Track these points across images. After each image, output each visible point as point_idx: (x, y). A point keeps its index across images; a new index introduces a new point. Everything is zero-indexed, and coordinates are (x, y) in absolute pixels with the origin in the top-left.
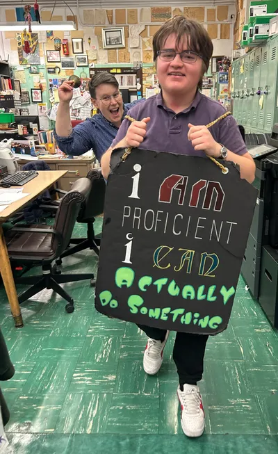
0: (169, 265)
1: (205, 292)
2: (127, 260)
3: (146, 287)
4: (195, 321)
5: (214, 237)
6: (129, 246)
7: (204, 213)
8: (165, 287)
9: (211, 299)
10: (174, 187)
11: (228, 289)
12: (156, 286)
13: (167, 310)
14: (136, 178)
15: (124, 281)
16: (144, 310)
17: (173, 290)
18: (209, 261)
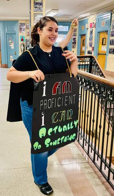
0: (58, 120)
2: (43, 125)
3: (51, 133)
4: (68, 139)
6: (43, 118)
7: (67, 95)
8: (57, 130)
9: (72, 127)
10: (57, 87)
11: (76, 121)
12: (54, 131)
13: (59, 139)
15: (43, 134)
16: (51, 144)
17: (60, 130)
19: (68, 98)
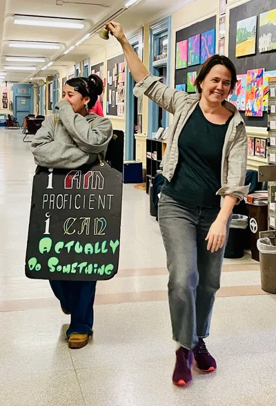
0: (75, 231)
1: (100, 247)
2: (47, 232)
3: (60, 250)
4: (95, 270)
5: (101, 206)
6: (48, 221)
7: (93, 192)
8: (73, 247)
9: (104, 251)
10: (74, 178)
11: (114, 242)
12: (67, 248)
13: (75, 265)
14: (50, 176)
15: (45, 248)
16: (59, 268)
17: (78, 249)
18: (100, 223)
19: (94, 198)
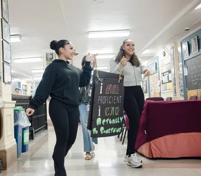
0: (109, 114)
1: (117, 120)
2: (99, 115)
3: (104, 123)
4: (116, 131)
7: (115, 95)
10: (109, 88)
11: (121, 117)
12: (107, 122)
13: (110, 129)
14: (101, 87)
15: (99, 123)
16: (104, 131)
17: (110, 122)
19: (116, 98)
